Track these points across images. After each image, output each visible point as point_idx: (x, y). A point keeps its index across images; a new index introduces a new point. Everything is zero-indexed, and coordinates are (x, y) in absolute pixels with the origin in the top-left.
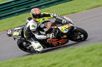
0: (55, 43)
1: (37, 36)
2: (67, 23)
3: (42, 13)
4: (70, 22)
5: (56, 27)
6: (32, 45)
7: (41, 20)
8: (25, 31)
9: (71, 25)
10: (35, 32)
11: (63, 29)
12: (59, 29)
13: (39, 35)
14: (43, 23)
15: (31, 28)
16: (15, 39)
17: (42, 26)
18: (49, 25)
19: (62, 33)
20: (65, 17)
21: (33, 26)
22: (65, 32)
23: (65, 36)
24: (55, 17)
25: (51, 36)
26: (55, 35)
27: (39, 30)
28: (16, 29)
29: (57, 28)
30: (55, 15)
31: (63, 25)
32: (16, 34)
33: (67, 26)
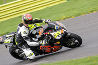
0: (48, 50)
1: (30, 43)
2: (60, 29)
3: (34, 19)
4: (63, 28)
5: (48, 33)
6: (24, 52)
7: (33, 26)
8: (16, 38)
9: (65, 31)
11: (56, 35)
12: (51, 36)
13: (31, 41)
14: (35, 29)
15: (23, 35)
16: (6, 46)
17: (35, 32)
18: (41, 31)
19: (55, 39)
20: (57, 23)
21: (25, 33)
22: (58, 38)
23: (58, 43)
24: (47, 23)
25: (44, 42)
26: (47, 41)
27: (31, 36)
28: (7, 36)
29: (50, 35)
30: (47, 21)
32: (8, 41)
33: (60, 32)
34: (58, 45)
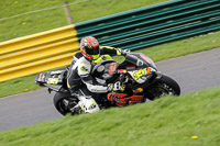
0: (120, 101)
2: (146, 66)
3: (101, 47)
4: (150, 65)
5: (125, 71)
7: (98, 59)
8: (69, 76)
9: (153, 70)
10: (86, 79)
11: (138, 76)
12: (130, 76)
14: (103, 64)
15: (80, 73)
16: (50, 90)
17: (101, 69)
18: (113, 69)
19: (136, 83)
22: (141, 81)
23: (140, 90)
25: (115, 87)
27: (95, 75)
28: (53, 73)
29: (127, 74)
31: (137, 68)
32: (53, 81)
33: (144, 71)
34: (139, 94)
